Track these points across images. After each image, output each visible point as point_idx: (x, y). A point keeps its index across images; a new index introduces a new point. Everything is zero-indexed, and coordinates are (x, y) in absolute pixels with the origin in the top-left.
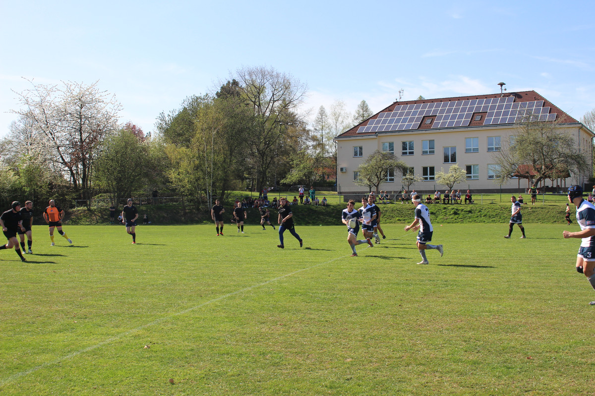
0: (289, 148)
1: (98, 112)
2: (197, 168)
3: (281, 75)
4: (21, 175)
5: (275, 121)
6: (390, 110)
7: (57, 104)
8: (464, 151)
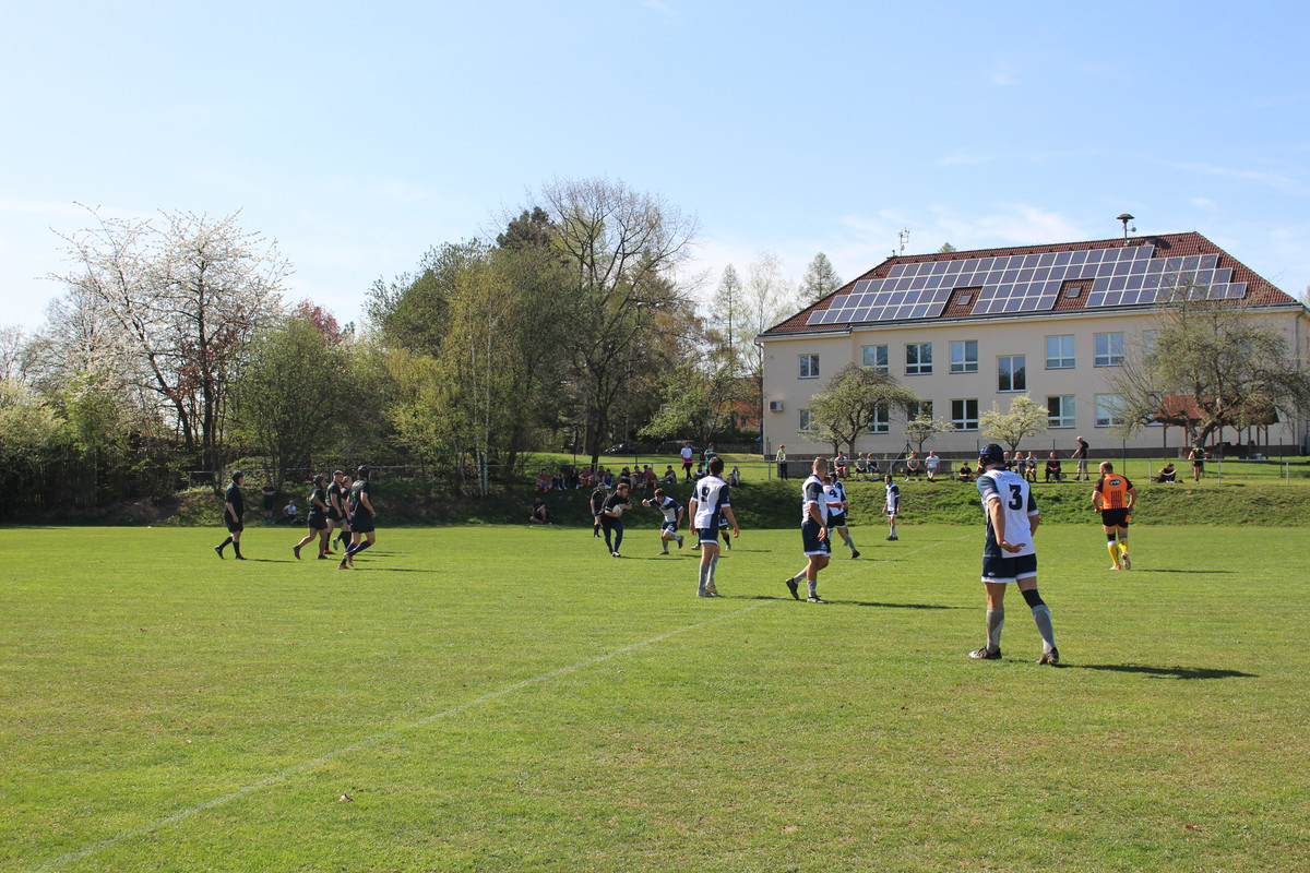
0: (657, 357)
1: (240, 278)
2: (455, 402)
3: (641, 197)
4: (71, 415)
5: (627, 299)
6: (879, 276)
7: (150, 261)
8: (1043, 365)
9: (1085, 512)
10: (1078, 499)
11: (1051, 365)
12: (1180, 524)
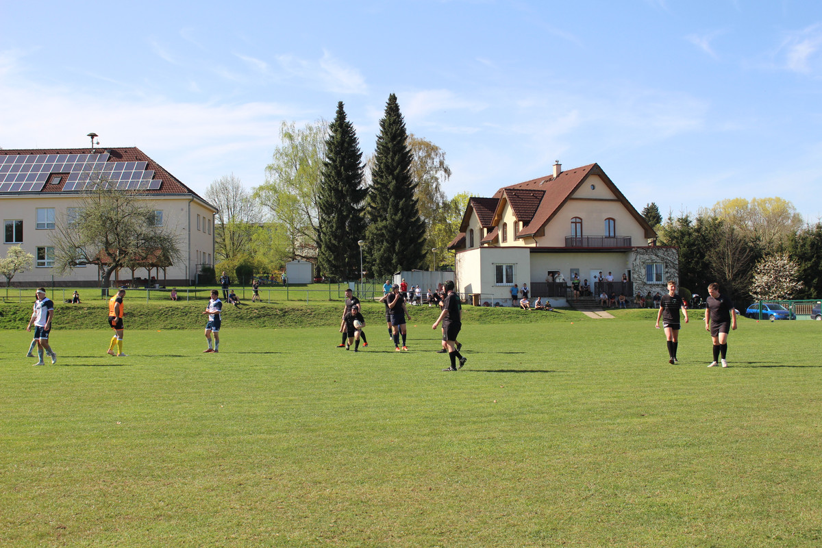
8: (34, 226)
9: (17, 322)
10: (14, 313)
11: (39, 227)
12: (77, 329)
